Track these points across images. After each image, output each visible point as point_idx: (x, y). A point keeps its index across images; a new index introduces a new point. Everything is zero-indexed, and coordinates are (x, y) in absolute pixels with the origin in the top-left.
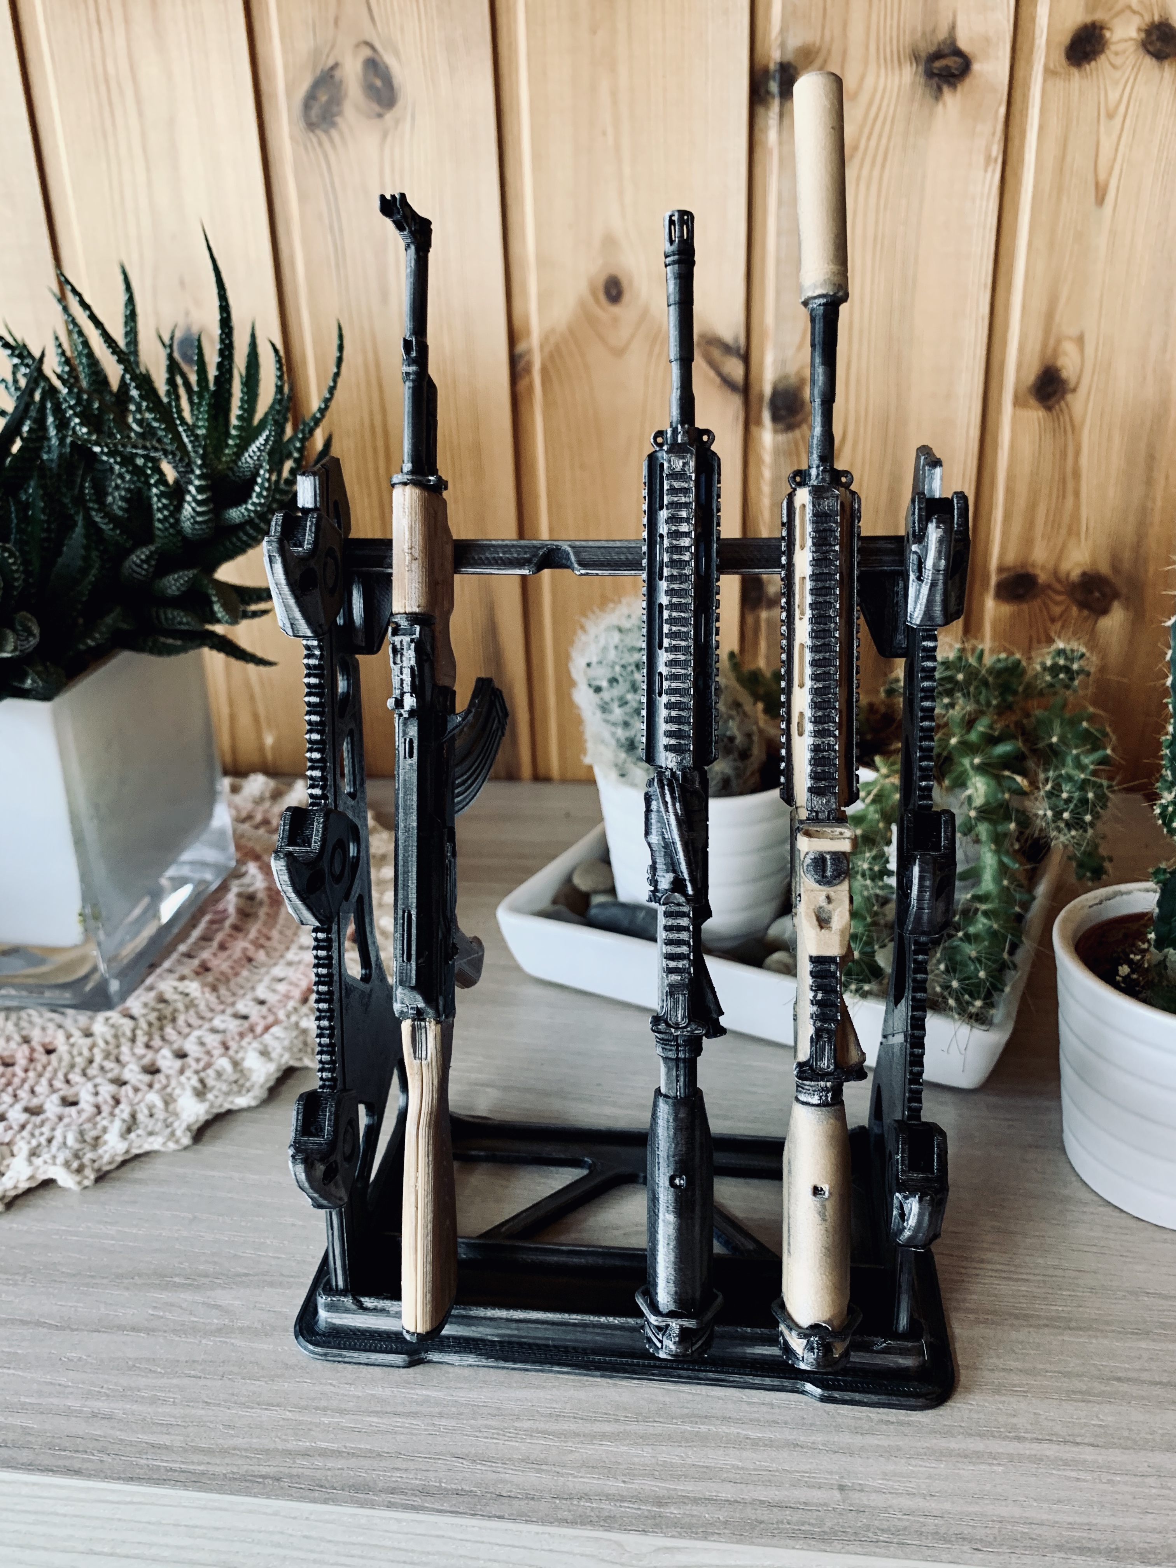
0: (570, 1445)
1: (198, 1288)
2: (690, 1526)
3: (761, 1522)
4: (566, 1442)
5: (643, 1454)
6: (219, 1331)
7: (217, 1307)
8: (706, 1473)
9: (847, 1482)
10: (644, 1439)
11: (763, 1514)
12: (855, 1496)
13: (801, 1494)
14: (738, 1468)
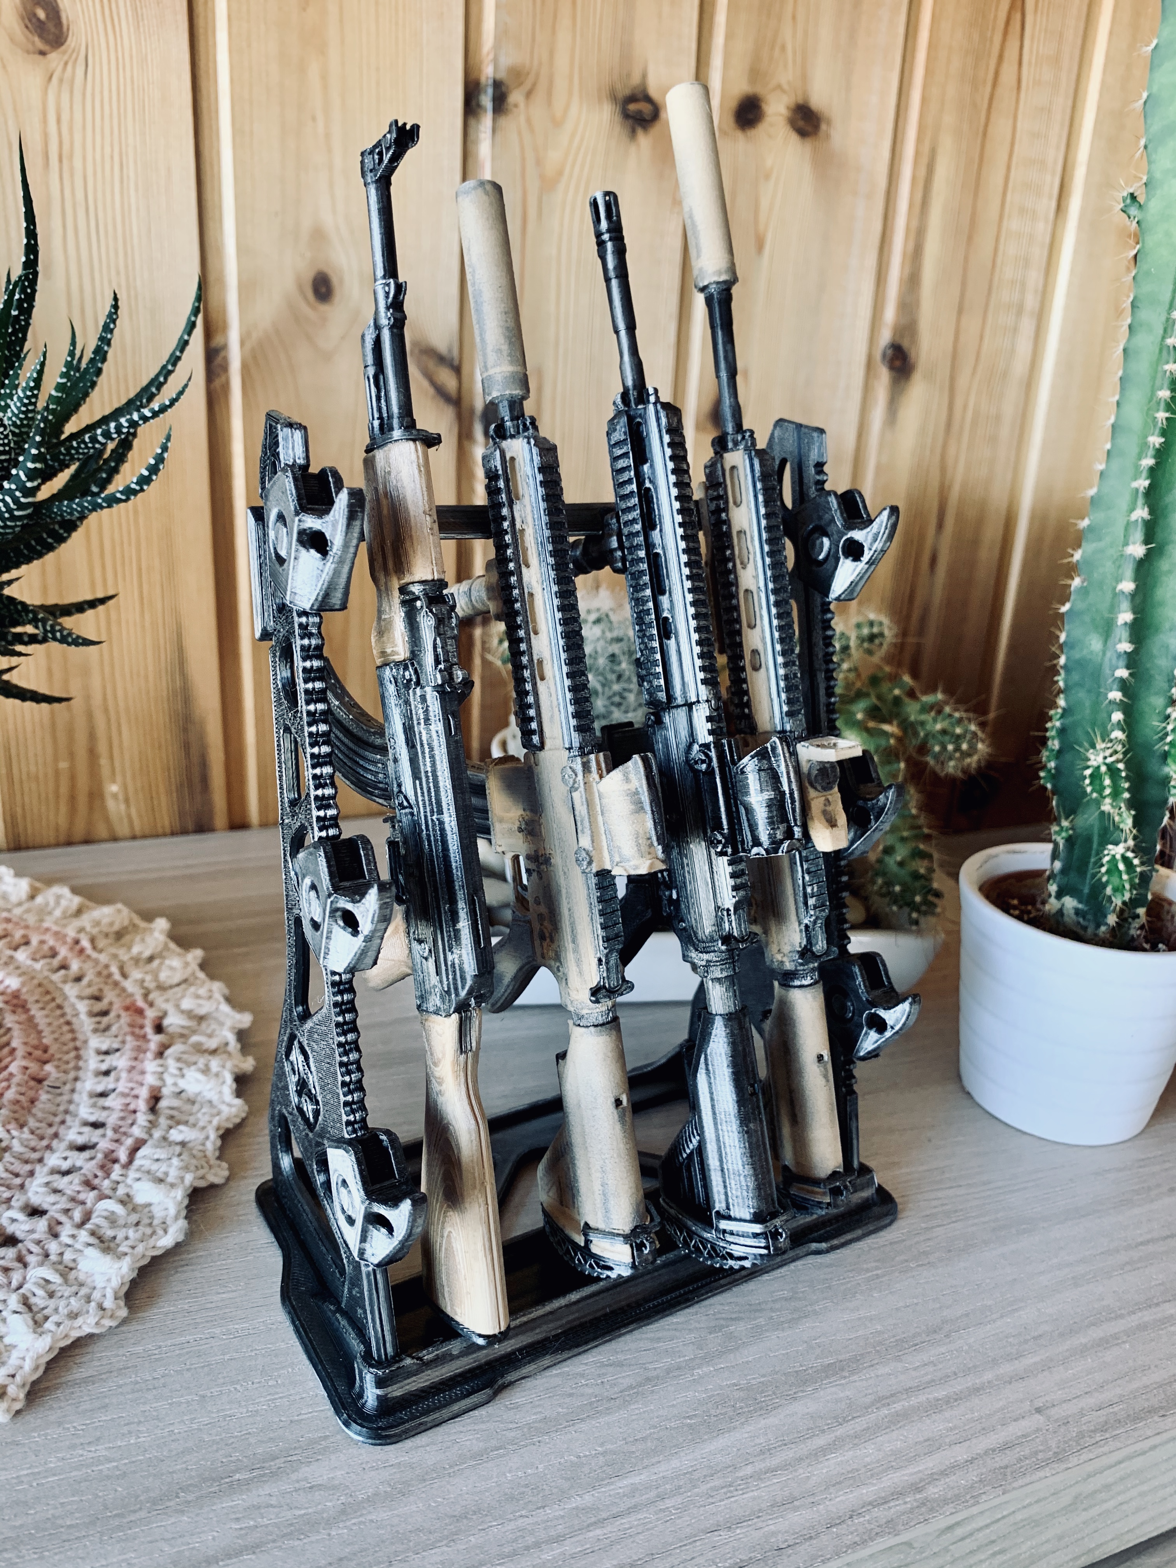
0: (802, 1472)
1: (275, 1475)
2: (957, 1497)
3: (1006, 1467)
4: (796, 1471)
5: (869, 1452)
6: (344, 1512)
7: (320, 1487)
8: (932, 1445)
9: (1039, 1403)
10: (857, 1438)
11: (1001, 1460)
12: (1053, 1412)
13: (1014, 1430)
14: (951, 1429)
